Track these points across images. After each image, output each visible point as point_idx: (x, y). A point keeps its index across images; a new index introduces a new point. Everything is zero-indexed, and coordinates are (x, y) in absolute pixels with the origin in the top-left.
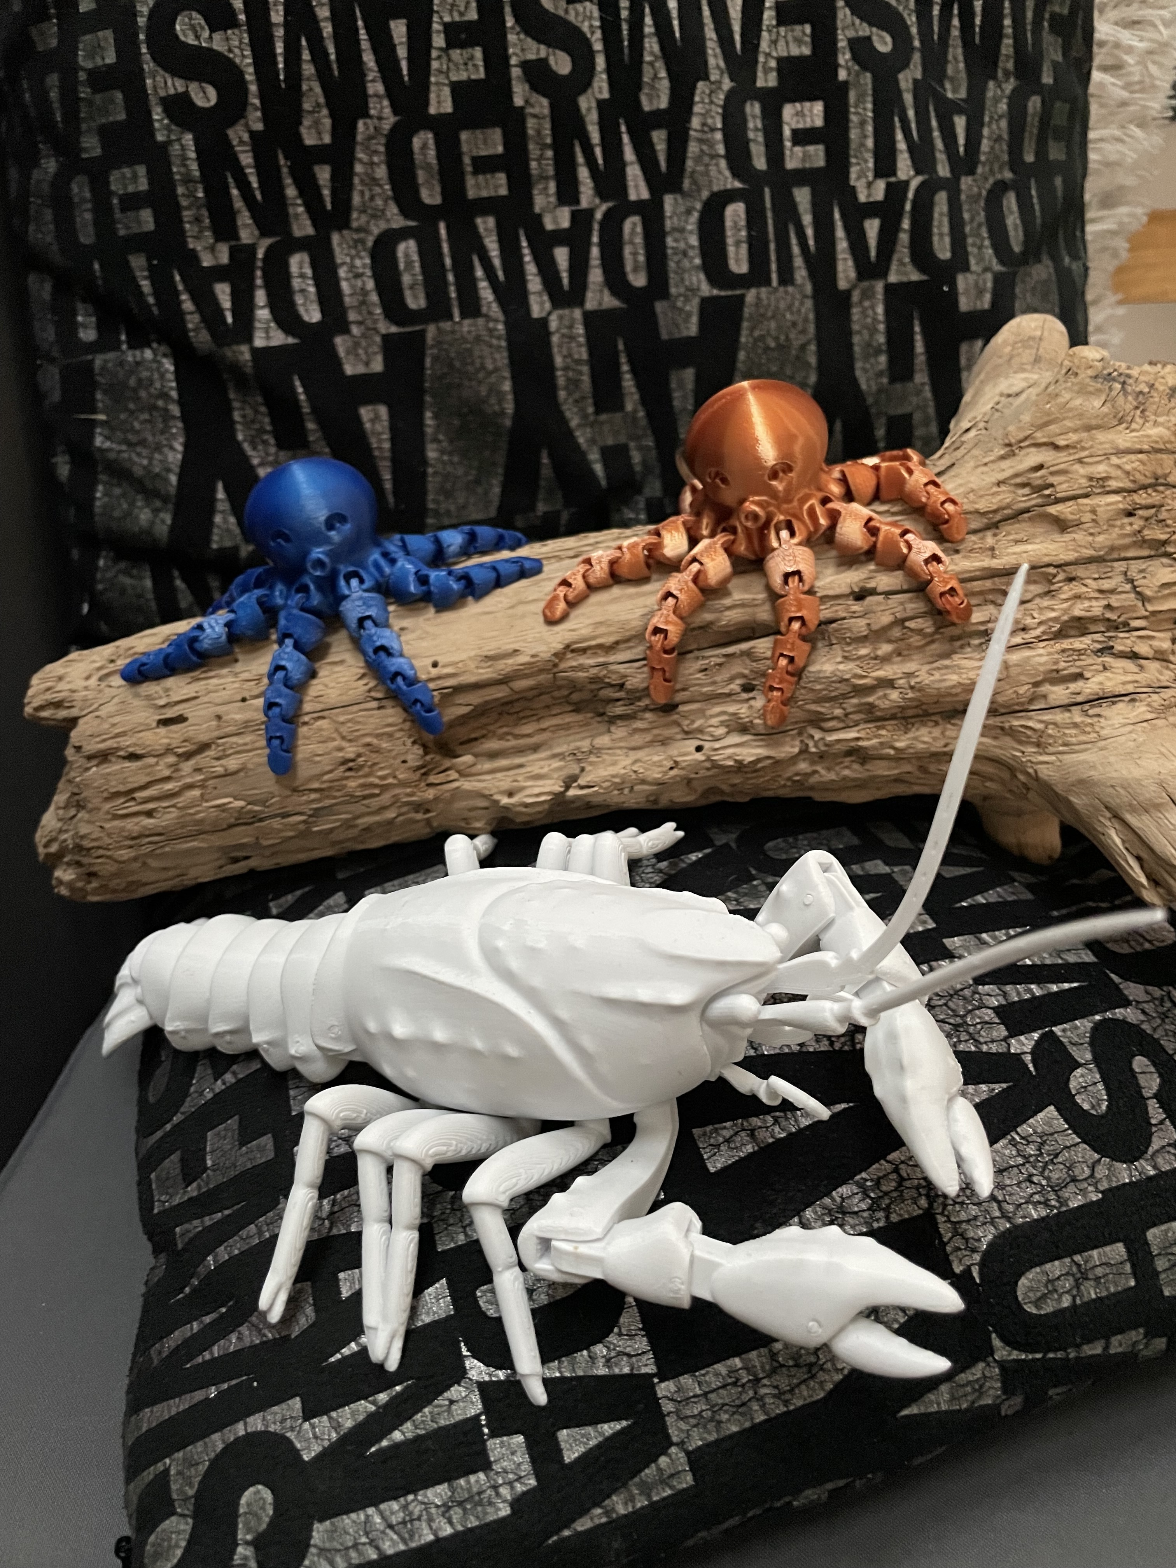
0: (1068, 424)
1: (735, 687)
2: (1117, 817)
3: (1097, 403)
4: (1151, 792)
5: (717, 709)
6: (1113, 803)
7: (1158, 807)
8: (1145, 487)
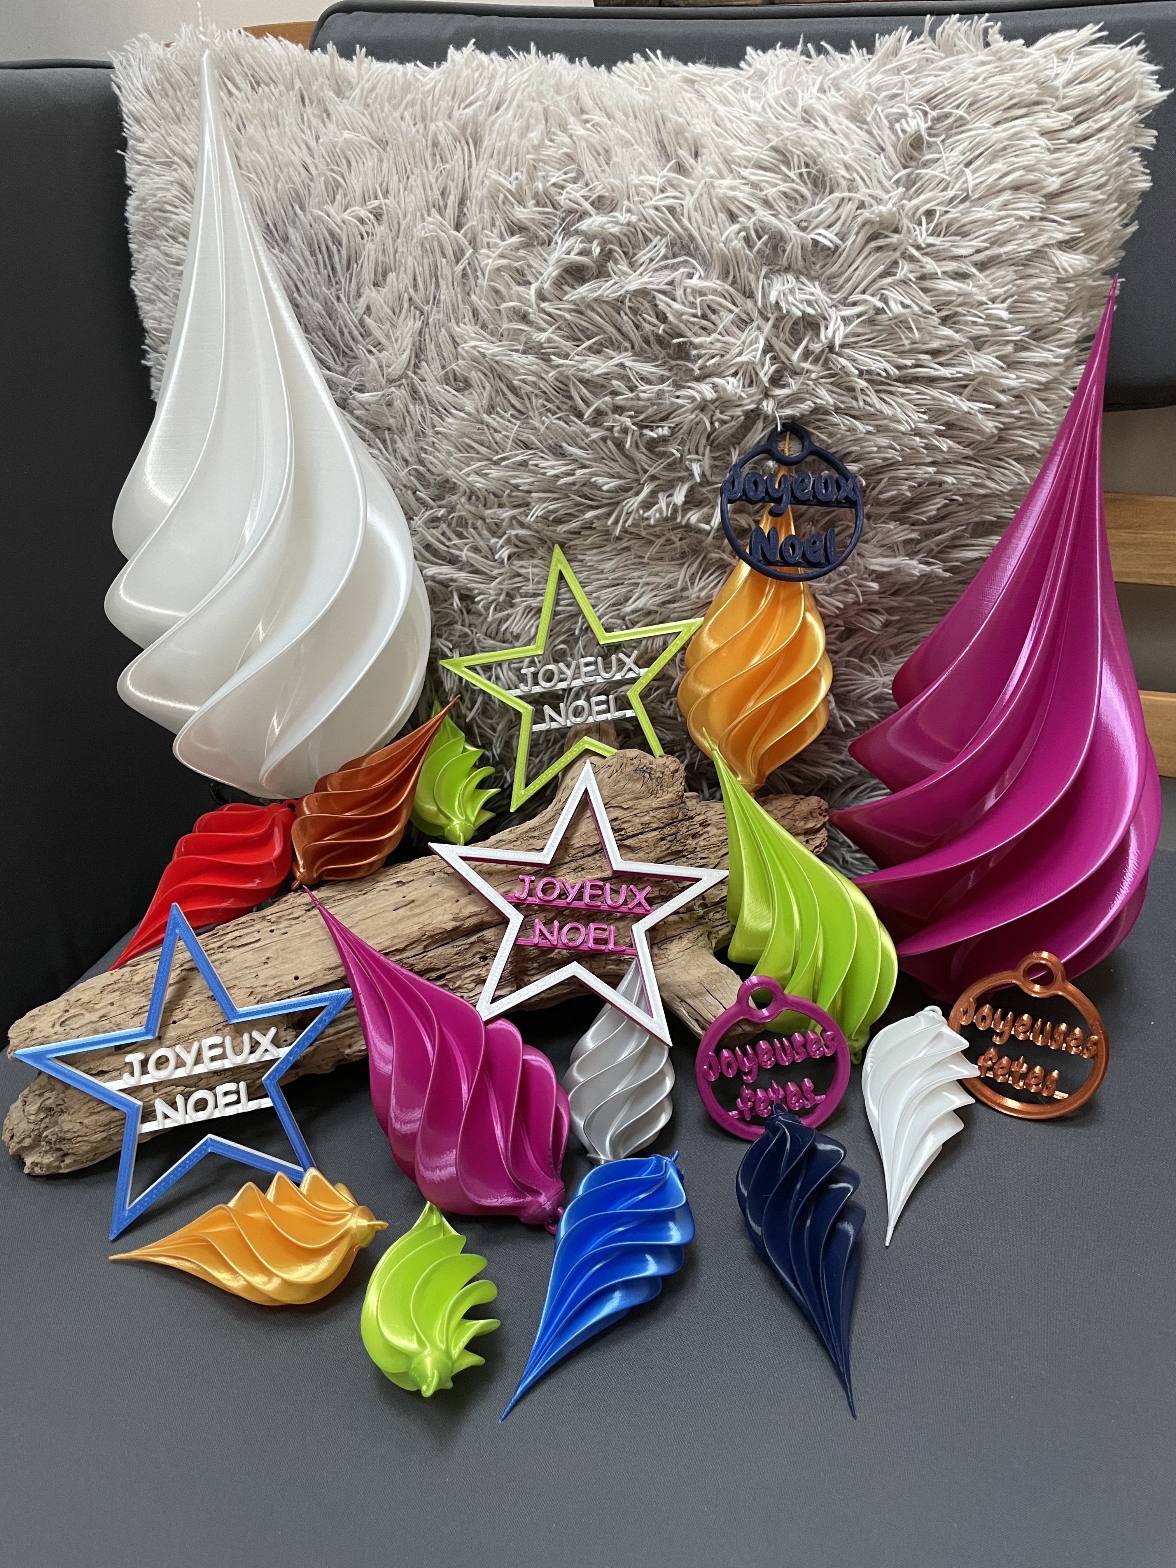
0: (627, 797)
1: (476, 959)
2: (682, 1000)
3: (639, 786)
4: (697, 987)
5: (469, 974)
6: (680, 995)
7: (701, 994)
8: (667, 825)
